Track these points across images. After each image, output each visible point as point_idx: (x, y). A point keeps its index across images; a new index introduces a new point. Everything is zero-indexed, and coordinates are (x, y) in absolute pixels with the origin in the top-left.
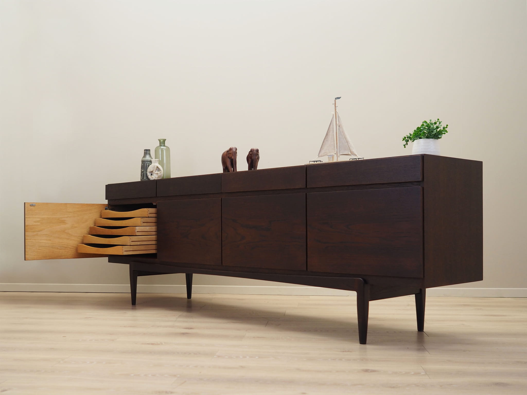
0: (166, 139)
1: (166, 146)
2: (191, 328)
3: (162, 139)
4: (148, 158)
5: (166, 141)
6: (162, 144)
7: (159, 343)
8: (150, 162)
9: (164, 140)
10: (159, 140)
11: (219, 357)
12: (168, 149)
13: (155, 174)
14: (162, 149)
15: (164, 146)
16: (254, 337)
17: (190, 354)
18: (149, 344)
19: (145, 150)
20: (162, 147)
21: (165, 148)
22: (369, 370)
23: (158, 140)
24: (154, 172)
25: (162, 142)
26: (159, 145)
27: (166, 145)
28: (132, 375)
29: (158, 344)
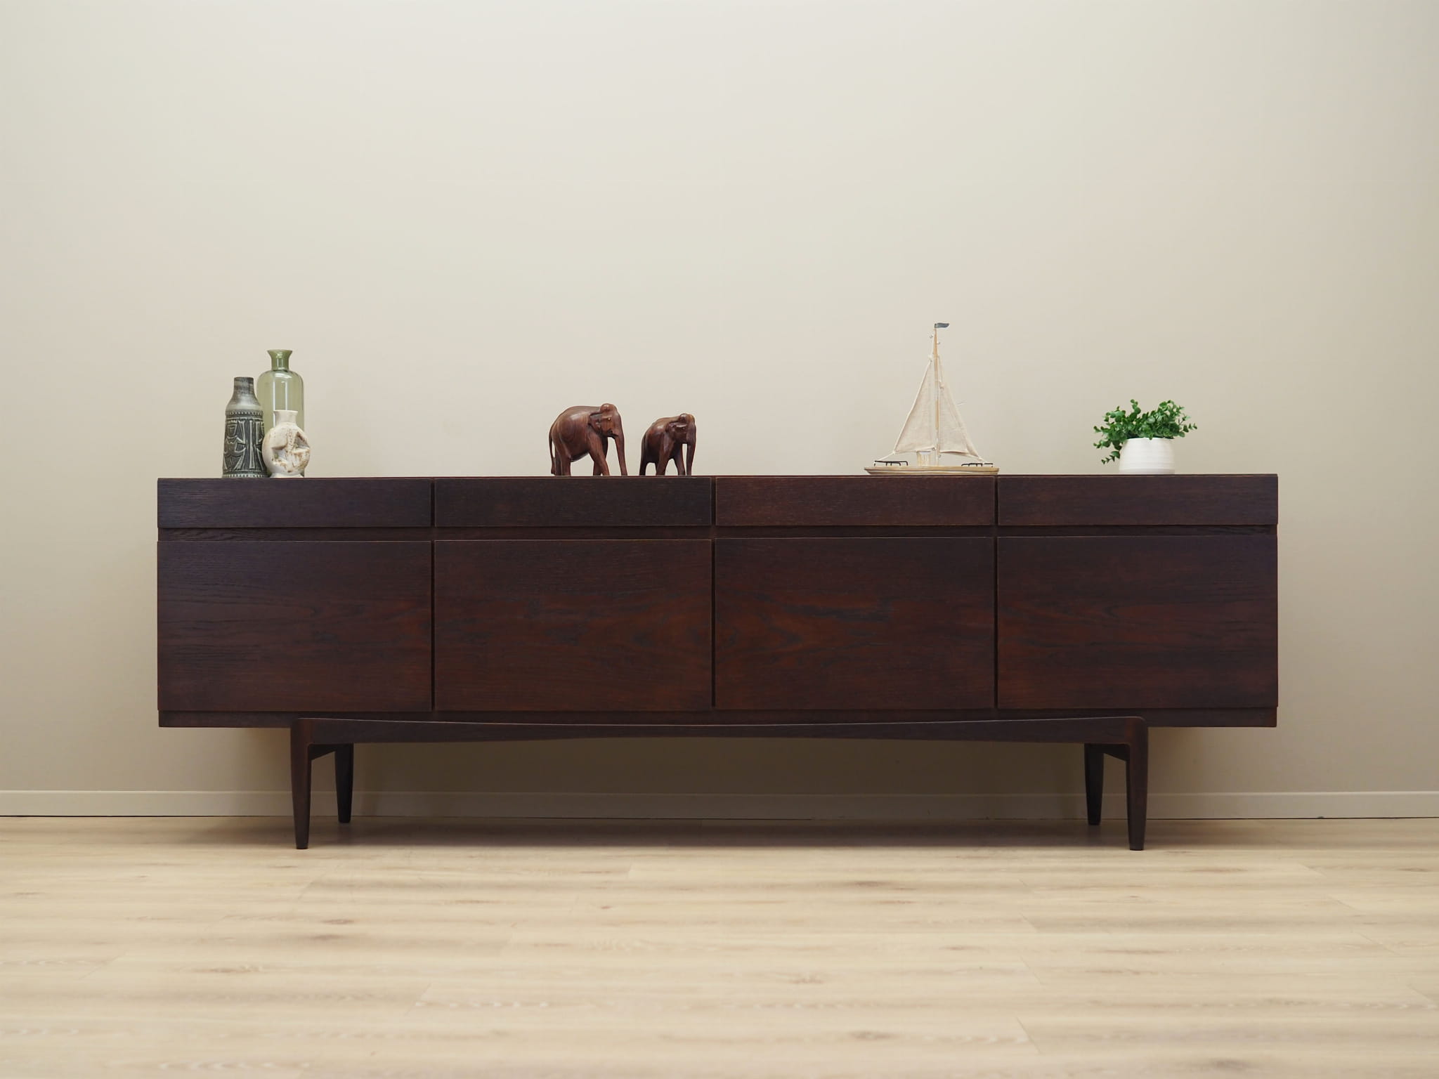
0: (291, 352)
1: (292, 372)
2: (346, 922)
3: (279, 351)
4: (246, 404)
5: (291, 357)
6: (280, 367)
7: (247, 967)
8: (256, 416)
9: (287, 354)
10: (272, 354)
11: (430, 1004)
12: (298, 381)
13: (294, 457)
14: (280, 379)
15: (286, 371)
16: (536, 945)
17: (342, 998)
18: (216, 971)
19: (236, 379)
20: (278, 375)
21: (287, 376)
22: (869, 1033)
23: (269, 352)
24: (289, 448)
25: (281, 360)
26: (269, 368)
27: (291, 369)
28: (163, 1066)
29: (243, 971)
